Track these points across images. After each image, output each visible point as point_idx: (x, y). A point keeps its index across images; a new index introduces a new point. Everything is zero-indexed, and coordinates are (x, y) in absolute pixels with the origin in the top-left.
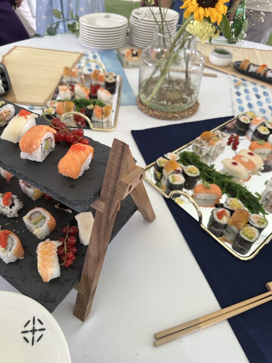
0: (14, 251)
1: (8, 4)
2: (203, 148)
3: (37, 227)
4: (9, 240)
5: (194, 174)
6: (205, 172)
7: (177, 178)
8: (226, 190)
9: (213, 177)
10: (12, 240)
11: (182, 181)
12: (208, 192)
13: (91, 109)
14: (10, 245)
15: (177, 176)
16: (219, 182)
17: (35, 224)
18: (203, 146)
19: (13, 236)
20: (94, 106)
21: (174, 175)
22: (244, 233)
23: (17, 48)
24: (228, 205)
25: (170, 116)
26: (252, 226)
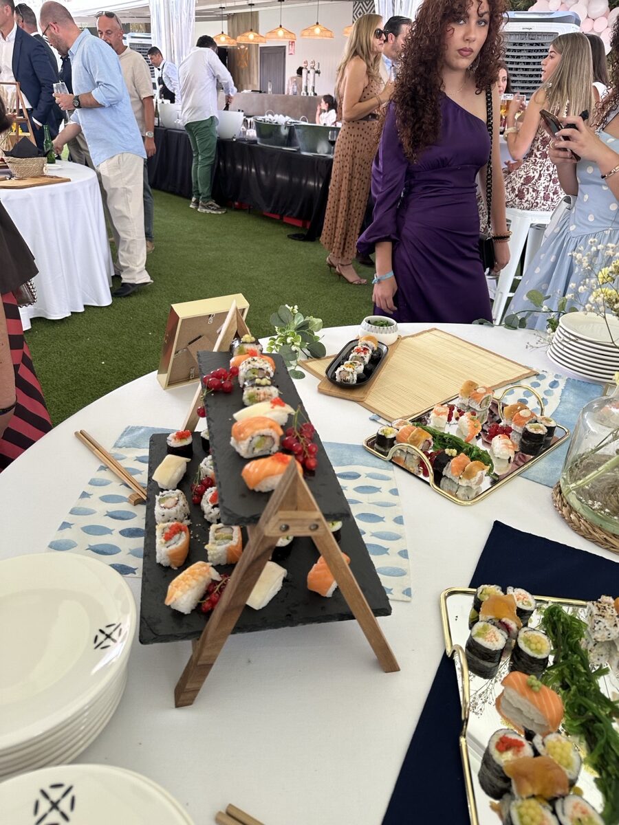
0: (170, 551)
1: (481, 265)
2: (600, 621)
3: (214, 543)
4: (177, 536)
5: (532, 650)
6: (568, 667)
7: (491, 634)
8: (582, 725)
9: (573, 684)
10: (180, 538)
11: (494, 644)
12: (527, 695)
13: (450, 455)
14: (172, 542)
15: (494, 633)
16: (579, 701)
17: (216, 539)
18: (604, 617)
19: (185, 536)
20: (458, 454)
21: (490, 626)
22: (520, 807)
23: (435, 332)
24: (543, 744)
25: (599, 535)
26: (554, 812)
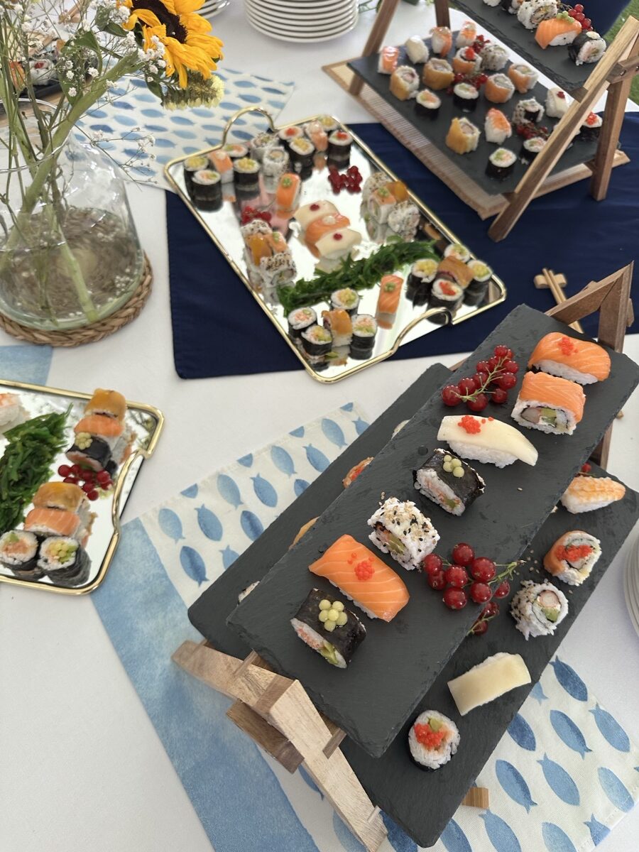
15: (360, 322)
